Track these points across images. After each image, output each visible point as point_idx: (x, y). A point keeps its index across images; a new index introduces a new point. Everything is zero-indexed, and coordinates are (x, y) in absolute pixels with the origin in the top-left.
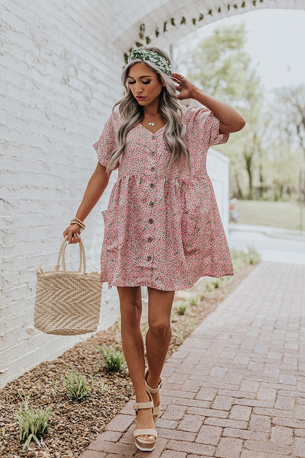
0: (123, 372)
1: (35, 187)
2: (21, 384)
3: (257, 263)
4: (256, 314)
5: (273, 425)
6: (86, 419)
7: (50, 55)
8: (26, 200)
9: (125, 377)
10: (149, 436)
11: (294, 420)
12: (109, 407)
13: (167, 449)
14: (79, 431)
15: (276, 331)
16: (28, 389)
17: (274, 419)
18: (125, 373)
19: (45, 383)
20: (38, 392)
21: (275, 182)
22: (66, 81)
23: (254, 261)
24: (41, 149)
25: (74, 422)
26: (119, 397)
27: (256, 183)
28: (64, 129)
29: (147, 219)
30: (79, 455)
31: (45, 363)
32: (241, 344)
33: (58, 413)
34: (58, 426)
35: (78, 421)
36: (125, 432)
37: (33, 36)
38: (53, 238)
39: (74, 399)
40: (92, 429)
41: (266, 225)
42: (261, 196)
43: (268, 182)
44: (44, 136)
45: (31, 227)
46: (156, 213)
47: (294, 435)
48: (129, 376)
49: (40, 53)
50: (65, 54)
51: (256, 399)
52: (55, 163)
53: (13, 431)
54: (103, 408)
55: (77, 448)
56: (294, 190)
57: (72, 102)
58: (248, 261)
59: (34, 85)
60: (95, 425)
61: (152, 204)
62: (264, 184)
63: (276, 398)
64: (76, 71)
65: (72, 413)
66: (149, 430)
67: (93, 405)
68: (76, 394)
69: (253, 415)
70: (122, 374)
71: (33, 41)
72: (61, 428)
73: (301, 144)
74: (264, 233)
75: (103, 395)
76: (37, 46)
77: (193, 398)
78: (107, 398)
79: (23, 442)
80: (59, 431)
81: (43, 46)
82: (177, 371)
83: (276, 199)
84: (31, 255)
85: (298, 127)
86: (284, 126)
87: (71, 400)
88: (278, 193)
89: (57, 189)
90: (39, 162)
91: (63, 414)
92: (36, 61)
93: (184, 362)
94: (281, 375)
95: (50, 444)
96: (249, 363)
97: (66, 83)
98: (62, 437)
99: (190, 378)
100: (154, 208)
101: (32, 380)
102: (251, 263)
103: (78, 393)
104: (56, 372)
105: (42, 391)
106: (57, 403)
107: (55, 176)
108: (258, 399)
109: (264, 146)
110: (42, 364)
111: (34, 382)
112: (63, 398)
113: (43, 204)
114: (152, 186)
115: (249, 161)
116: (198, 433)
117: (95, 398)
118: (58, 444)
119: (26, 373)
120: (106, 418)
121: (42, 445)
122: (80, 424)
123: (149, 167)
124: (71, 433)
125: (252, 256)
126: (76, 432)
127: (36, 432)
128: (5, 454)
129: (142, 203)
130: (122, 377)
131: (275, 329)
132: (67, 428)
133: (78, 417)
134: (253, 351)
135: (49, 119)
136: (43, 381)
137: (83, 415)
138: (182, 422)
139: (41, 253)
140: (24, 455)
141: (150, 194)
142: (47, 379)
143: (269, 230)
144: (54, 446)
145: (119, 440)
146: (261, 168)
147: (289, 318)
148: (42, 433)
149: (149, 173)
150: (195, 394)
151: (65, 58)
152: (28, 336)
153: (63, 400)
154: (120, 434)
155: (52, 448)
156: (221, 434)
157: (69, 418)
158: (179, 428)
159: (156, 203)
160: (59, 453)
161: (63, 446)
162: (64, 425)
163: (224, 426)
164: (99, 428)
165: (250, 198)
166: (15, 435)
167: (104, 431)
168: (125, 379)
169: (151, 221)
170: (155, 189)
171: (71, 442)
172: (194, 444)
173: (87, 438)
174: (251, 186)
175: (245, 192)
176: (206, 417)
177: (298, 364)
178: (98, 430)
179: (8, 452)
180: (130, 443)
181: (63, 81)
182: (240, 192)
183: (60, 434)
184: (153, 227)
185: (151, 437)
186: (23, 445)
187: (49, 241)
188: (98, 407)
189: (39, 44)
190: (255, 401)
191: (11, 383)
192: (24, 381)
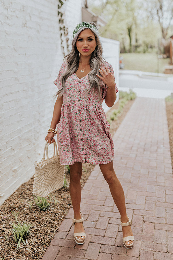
0: (66, 188)
1: (11, 93)
2: (12, 200)
3: (134, 99)
4: (135, 140)
5: (144, 221)
6: (48, 223)
7: (14, 11)
8: (7, 102)
9: (67, 191)
10: (82, 236)
11: (155, 217)
12: (59, 213)
13: (91, 242)
14: (45, 232)
15: (145, 153)
16: (16, 203)
17: (145, 217)
18: (67, 189)
19: (25, 199)
20: (21, 206)
21: (144, 42)
22: (25, 25)
23: (133, 98)
24: (13, 70)
25: (42, 225)
26: (64, 206)
27: (134, 43)
28: (26, 54)
29: (79, 129)
30: (46, 249)
31: (24, 184)
32: (127, 164)
33: (33, 220)
34: (34, 229)
35: (44, 225)
36: (69, 231)
37: (3, 3)
38: (24, 118)
39: (41, 210)
40: (52, 230)
41: (139, 70)
42: (136, 50)
43: (140, 42)
44: (14, 62)
45: (11, 116)
46: (84, 126)
47: (155, 228)
48: (69, 190)
49: (8, 13)
50: (23, 8)
51: (135, 204)
52: (22, 76)
53: (11, 235)
54: (57, 214)
55: (45, 244)
56: (154, 47)
57: (29, 37)
58: (129, 99)
59: (6, 33)
60: (53, 227)
61: (80, 121)
62: (138, 44)
63: (146, 202)
64: (30, 17)
65: (41, 220)
66: (81, 233)
67: (51, 212)
68: (42, 207)
69: (134, 216)
70: (65, 189)
71: (3, 6)
72: (36, 230)
73: (159, 20)
74: (138, 75)
75: (56, 205)
76: (6, 9)
77: (103, 205)
78: (58, 207)
79: (17, 242)
80: (35, 232)
81: (9, 7)
82: (94, 185)
83: (144, 52)
84: (12, 131)
85: (158, 11)
86: (149, 10)
87: (39, 211)
88: (146, 48)
89: (24, 90)
90: (12, 78)
91: (36, 220)
92: (6, 18)
93: (98, 179)
94: (148, 186)
95: (31, 242)
96: (131, 178)
97: (25, 26)
98: (37, 237)
99: (101, 190)
100: (82, 123)
101: (18, 197)
102: (131, 99)
103: (43, 207)
104: (30, 190)
105: (24, 205)
106: (32, 213)
107: (22, 83)
108: (136, 203)
109: (138, 22)
110: (22, 185)
111: (19, 198)
112: (36, 210)
113: (16, 101)
114: (79, 110)
115: (130, 30)
116: (106, 229)
117: (52, 208)
118: (35, 242)
119: (14, 192)
120: (58, 221)
121: (26, 244)
122: (45, 226)
123: (77, 100)
124: (41, 233)
125: (132, 95)
126: (44, 232)
127: (23, 236)
128: (8, 251)
129: (75, 120)
130: (65, 191)
131: (144, 151)
132: (38, 230)
133: (44, 222)
134: (133, 168)
135: (16, 51)
136: (24, 197)
137: (46, 221)
138: (98, 222)
139: (17, 128)
140: (18, 251)
141: (79, 115)
142: (25, 196)
143: (140, 73)
144: (33, 244)
145: (66, 237)
146: (136, 35)
147: (151, 142)
148: (26, 236)
149: (77, 103)
150: (104, 202)
151: (23, 11)
152: (14, 173)
153: (35, 211)
154: (66, 233)
155: (32, 245)
156: (118, 230)
157: (39, 223)
158: (96, 227)
159: (83, 120)
160: (36, 248)
161: (37, 242)
162: (37, 228)
163: (119, 224)
164: (55, 229)
165: (130, 51)
166: (12, 237)
167: (58, 231)
168: (67, 193)
169: (81, 130)
170: (81, 113)
171: (42, 240)
172: (104, 237)
173: (50, 237)
174: (131, 45)
175: (127, 47)
176: (110, 218)
177: (156, 177)
178: (55, 230)
179: (9, 249)
180: (72, 239)
181: (23, 26)
182: (124, 48)
183: (35, 234)
184: (83, 133)
185: (83, 237)
186: (17, 244)
187: (21, 121)
188: (54, 213)
189: (7, 7)
190: (135, 205)
191: (7, 200)
192: (14, 198)
